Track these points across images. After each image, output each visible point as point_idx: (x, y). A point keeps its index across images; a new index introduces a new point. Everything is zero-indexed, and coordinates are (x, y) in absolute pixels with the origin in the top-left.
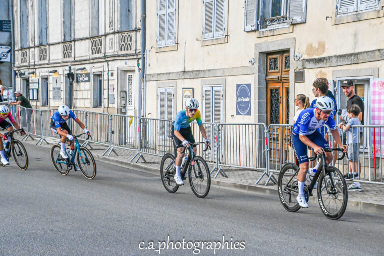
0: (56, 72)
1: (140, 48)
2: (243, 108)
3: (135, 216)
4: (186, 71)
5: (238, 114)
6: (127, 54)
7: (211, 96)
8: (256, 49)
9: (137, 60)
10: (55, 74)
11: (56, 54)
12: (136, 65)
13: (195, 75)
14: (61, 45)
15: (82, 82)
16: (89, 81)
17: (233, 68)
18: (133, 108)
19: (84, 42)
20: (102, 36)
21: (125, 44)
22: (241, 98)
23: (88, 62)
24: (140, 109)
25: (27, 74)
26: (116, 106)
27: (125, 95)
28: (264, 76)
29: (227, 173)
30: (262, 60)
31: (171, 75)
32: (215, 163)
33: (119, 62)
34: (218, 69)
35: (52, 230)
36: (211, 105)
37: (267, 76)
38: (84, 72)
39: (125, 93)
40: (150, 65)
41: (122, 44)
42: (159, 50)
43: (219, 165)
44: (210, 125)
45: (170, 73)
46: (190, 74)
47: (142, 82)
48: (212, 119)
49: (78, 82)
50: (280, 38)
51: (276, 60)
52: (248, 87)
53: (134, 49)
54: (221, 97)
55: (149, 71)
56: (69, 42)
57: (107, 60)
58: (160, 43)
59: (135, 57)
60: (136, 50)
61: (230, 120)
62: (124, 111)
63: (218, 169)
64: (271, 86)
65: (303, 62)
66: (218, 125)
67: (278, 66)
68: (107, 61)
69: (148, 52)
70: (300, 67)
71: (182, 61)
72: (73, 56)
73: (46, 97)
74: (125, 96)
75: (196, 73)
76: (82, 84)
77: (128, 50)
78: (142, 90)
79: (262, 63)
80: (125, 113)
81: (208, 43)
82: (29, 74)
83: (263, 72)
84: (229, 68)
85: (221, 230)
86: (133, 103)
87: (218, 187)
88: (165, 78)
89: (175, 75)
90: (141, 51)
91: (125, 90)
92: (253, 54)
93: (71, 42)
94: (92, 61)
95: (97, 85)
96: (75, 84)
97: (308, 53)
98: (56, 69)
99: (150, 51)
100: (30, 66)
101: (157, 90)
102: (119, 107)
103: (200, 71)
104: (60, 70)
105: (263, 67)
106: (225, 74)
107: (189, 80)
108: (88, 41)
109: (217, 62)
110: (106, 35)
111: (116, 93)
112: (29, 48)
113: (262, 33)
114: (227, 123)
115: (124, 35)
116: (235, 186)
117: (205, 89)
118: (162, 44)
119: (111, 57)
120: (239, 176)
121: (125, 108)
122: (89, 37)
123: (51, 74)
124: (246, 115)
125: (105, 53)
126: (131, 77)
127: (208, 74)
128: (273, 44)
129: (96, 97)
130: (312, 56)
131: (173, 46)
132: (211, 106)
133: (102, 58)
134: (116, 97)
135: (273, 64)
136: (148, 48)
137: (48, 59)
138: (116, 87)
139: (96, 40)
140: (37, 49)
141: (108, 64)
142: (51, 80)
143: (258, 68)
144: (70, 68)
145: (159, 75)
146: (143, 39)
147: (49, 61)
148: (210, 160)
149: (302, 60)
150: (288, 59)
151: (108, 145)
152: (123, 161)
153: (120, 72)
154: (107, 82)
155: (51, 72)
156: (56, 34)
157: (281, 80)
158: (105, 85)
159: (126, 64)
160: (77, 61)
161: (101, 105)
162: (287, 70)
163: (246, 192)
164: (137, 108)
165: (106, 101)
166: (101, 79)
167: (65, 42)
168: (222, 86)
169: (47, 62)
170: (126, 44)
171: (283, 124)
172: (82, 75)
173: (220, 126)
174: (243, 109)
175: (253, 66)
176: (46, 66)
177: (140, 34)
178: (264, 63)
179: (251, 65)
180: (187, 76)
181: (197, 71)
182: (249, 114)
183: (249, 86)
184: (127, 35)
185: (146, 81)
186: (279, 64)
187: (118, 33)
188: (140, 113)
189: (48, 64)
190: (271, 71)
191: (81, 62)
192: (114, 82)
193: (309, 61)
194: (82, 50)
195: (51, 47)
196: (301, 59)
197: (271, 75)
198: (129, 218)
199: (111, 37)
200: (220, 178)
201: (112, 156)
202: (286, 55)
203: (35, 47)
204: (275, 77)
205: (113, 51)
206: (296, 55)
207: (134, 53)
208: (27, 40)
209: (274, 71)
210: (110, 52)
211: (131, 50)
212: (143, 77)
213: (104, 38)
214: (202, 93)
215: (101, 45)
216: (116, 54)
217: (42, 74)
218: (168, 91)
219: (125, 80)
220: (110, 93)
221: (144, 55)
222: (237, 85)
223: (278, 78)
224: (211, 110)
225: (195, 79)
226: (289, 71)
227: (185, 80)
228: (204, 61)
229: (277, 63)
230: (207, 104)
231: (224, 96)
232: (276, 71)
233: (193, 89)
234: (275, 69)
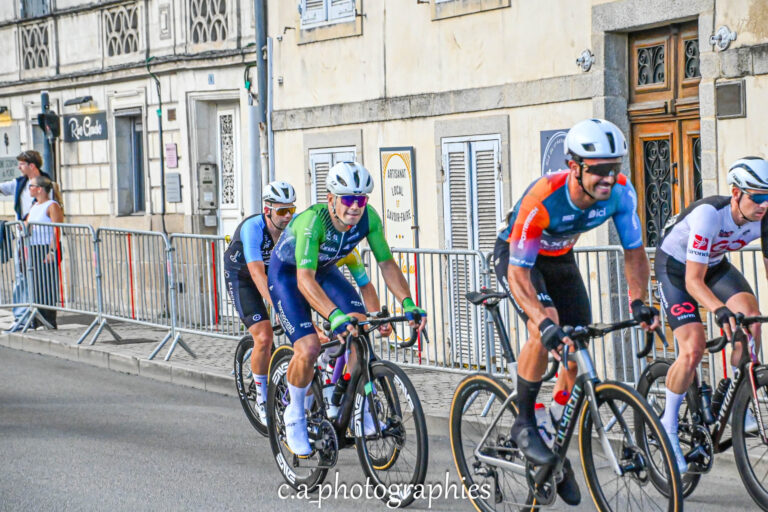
0: (2, 111)
1: (250, 33)
4: (390, 94)
6: (213, 52)
7: (467, 167)
8: (594, 22)
9: (242, 70)
12: (241, 84)
13: (417, 106)
14: (14, 28)
15: (84, 138)
16: (104, 136)
17: (528, 82)
18: (238, 213)
19: (82, 18)
21: (207, 19)
23: (97, 79)
26: (186, 207)
27: (210, 174)
28: (622, 101)
30: (612, 52)
31: (345, 110)
32: (482, 368)
33: (190, 74)
34: (484, 88)
36: (467, 194)
37: (630, 102)
38: (86, 109)
39: (211, 170)
40: (281, 83)
41: (196, 21)
42: (307, 37)
43: (494, 374)
45: (341, 105)
46: (400, 104)
47: (262, 133)
48: (469, 237)
49: (70, 139)
51: (657, 51)
53: (232, 34)
54: (496, 172)
55: (278, 100)
56: (37, 18)
57: (153, 70)
58: (309, 13)
59: (238, 59)
60: (239, 38)
62: (210, 222)
64: (642, 131)
65: (740, 56)
67: (664, 69)
68: (153, 75)
69: (276, 42)
70: (732, 71)
71: (377, 67)
72: (52, 62)
74: (212, 177)
75: (419, 101)
76: (84, 146)
77: (214, 38)
78: (263, 158)
79: (615, 64)
80: (214, 229)
81: (450, 11)
83: (617, 88)
84: (516, 84)
86: (237, 197)
88: (327, 118)
89: (357, 109)
90: (253, 40)
91: (210, 159)
92: (587, 38)
93: (44, 18)
94: (109, 76)
95: (127, 146)
96: (62, 147)
97: (755, 27)
98: (3, 102)
99: (281, 39)
101: (307, 157)
102: (196, 212)
103: (429, 94)
104: (16, 106)
105: (617, 74)
106: (506, 101)
107: (399, 122)
108: (94, 16)
109: (479, 66)
111: (184, 169)
117: (445, 152)
118: (317, 16)
119: (167, 60)
121: (213, 212)
122: (96, 2)
125: (148, 51)
126: (227, 121)
127: (452, 103)
129: (126, 185)
130: (766, 35)
131: (348, 24)
132: (468, 198)
133: (139, 66)
134: (186, 181)
135: (648, 65)
136: (274, 30)
138: (183, 152)
139: (117, 10)
141: (158, 84)
143: (602, 80)
144: (46, 98)
145: (309, 110)
146: (258, 3)
148: (474, 362)
149: (737, 49)
150: (692, 47)
151: (165, 326)
152: (210, 373)
153: (193, 105)
154: (157, 136)
157: (674, 114)
158: (152, 146)
159: (211, 80)
160: (65, 78)
161: (141, 207)
162: (691, 80)
165: (157, 193)
166: (138, 129)
167: (25, 19)
168: (498, 136)
170: (209, 21)
172: (80, 118)
175: (589, 75)
178: (621, 61)
179: (580, 70)
180: (391, 112)
181: (421, 95)
185: (273, 132)
186: (666, 66)
190: (644, 87)
191: (77, 79)
192: (178, 135)
193: (757, 50)
194: (79, 42)
196: (732, 47)
197: (642, 100)
201: (179, 359)
202: (686, 35)
204: (655, 103)
205: (169, 43)
206: (717, 35)
207: (234, 46)
209: (651, 86)
210: (161, 47)
211: (224, 37)
212: (264, 119)
213: (141, 4)
214: (439, 162)
215: (135, 27)
216: (180, 51)
219: (209, 128)
220: (167, 171)
221: (263, 52)
222: (542, 133)
223: (666, 107)
224: (468, 210)
225: (416, 121)
226: (696, 85)
227: (386, 123)
228: (440, 66)
229: (659, 61)
230: (456, 195)
231: (505, 168)
232: (659, 85)
233: (413, 150)
234: (654, 81)
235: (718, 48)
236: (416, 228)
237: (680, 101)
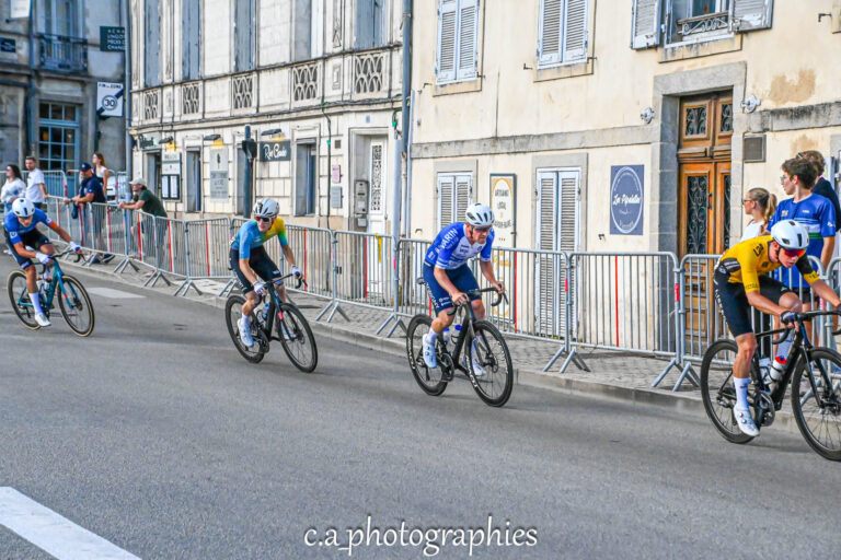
0: (217, 137)
1: (398, 86)
2: (626, 218)
3: (387, 452)
4: (500, 135)
5: (614, 231)
6: (370, 100)
7: (554, 190)
8: (655, 88)
9: (391, 113)
10: (217, 142)
11: (218, 99)
12: (390, 123)
13: (519, 144)
14: (229, 79)
15: (273, 159)
16: (288, 158)
17: (604, 130)
18: (382, 218)
19: (278, 73)
20: (316, 60)
21: (367, 76)
22: (620, 196)
23: (285, 116)
24: (398, 219)
25: (156, 142)
26: (345, 212)
27: (364, 189)
28: (673, 147)
29: (587, 361)
30: (668, 111)
31: (465, 144)
32: (562, 338)
33: (352, 116)
34: (570, 133)
35: (209, 479)
36: (554, 210)
37: (679, 147)
38: (277, 138)
39: (364, 185)
40: (419, 124)
41: (359, 77)
42: (440, 91)
43: (571, 343)
44: (550, 256)
45: (463, 142)
46: (507, 142)
47: (403, 160)
49: (264, 160)
50: (710, 62)
51: (701, 111)
52: (637, 171)
53: (385, 87)
54: (577, 194)
55: (417, 136)
56: (245, 72)
57: (326, 111)
58: (442, 74)
59: (389, 105)
60: (390, 90)
61: (595, 245)
62: (361, 223)
63: (568, 353)
64: (688, 169)
65: (763, 117)
66: (569, 255)
67: (706, 124)
68: (326, 115)
69: (417, 94)
70: (756, 128)
71: (491, 114)
72: (254, 104)
73: (194, 193)
74: (364, 191)
75: (522, 140)
76: (273, 165)
77: (372, 90)
78: (403, 178)
79: (669, 119)
80: (365, 228)
81: (548, 75)
82: (161, 143)
83: (670, 138)
84: (595, 130)
85: (575, 487)
86: (382, 206)
87: (567, 392)
88: (451, 150)
89: (474, 145)
90: (400, 92)
91: (364, 177)
92: (649, 99)
93: (250, 72)
94: (294, 115)
95: (305, 165)
96: (258, 165)
97: (775, 96)
98: (217, 132)
99: (420, 92)
100: (162, 124)
101: (436, 179)
102: (352, 215)
103: (530, 136)
104: (227, 134)
105: (670, 126)
106: (586, 142)
107: (506, 156)
108: (286, 72)
109: (568, 117)
110: (325, 58)
111: (345, 184)
112: (162, 87)
113: (669, 51)
114: (589, 251)
115: (365, 58)
116: (607, 390)
117: (539, 179)
118: (448, 75)
119: (336, 105)
120: (615, 367)
121: (364, 216)
122: (288, 61)
123: (207, 143)
124: (631, 234)
125: (323, 97)
126: (378, 150)
127: (546, 143)
128: (694, 75)
129: (302, 194)
130: (784, 102)
131: (470, 82)
132: (554, 213)
133: (316, 108)
134: (345, 193)
135: (693, 121)
136: (416, 86)
137: (201, 110)
138: (345, 171)
139: (303, 68)
140: (177, 88)
141: (329, 121)
142: (206, 156)
143: (659, 130)
144: (248, 129)
145: (439, 144)
146: (406, 64)
147: (204, 113)
148: (550, 333)
149: (761, 112)
150: (727, 110)
151: (327, 297)
152: (360, 333)
153: (353, 137)
154: (326, 160)
155: (206, 139)
156: (218, 55)
157: (712, 157)
158: (322, 166)
159: (368, 120)
160: (263, 115)
161: (312, 210)
162: (725, 133)
163: (629, 403)
164: (391, 218)
165: (324, 201)
166: (313, 153)
167: (237, 73)
168: (579, 169)
169: (198, 116)
170: (369, 77)
171: (715, 252)
172: (272, 144)
173: (574, 258)
174: (626, 221)
175: (649, 126)
176: (197, 126)
177: (398, 56)
178: (673, 117)
179: (643, 122)
180: (500, 147)
181: (523, 136)
182: (638, 231)
183: (640, 169)
184: (370, 57)
185: (412, 159)
186: (708, 121)
187: (351, 52)
188: (397, 228)
189: (200, 121)
191: (271, 116)
192: (342, 159)
193: (776, 113)
194: (274, 90)
195: (209, 85)
196: (757, 110)
197: (689, 146)
198: (373, 455)
199: (337, 61)
200: (572, 372)
201: (337, 321)
202: (723, 100)
203: (173, 85)
204: (697, 149)
205: (340, 92)
206: (746, 101)
207: (386, 96)
208: (158, 70)
209: (695, 136)
210: (333, 95)
211: (379, 89)
212: (405, 150)
213: (320, 63)
214: (534, 185)
215: (315, 80)
216: (347, 98)
217: (187, 143)
218: (459, 180)
219: (365, 155)
220: (332, 184)
221: (407, 101)
222: (612, 167)
223: (706, 152)
224: (554, 223)
225: (518, 155)
226: (730, 136)
227: (496, 156)
228: (538, 115)
229: (702, 118)
230: (546, 210)
231: (583, 191)
232: (701, 136)
233: (515, 176)
234: (698, 133)
235: (746, 110)
236: (515, 233)
237: (716, 148)
